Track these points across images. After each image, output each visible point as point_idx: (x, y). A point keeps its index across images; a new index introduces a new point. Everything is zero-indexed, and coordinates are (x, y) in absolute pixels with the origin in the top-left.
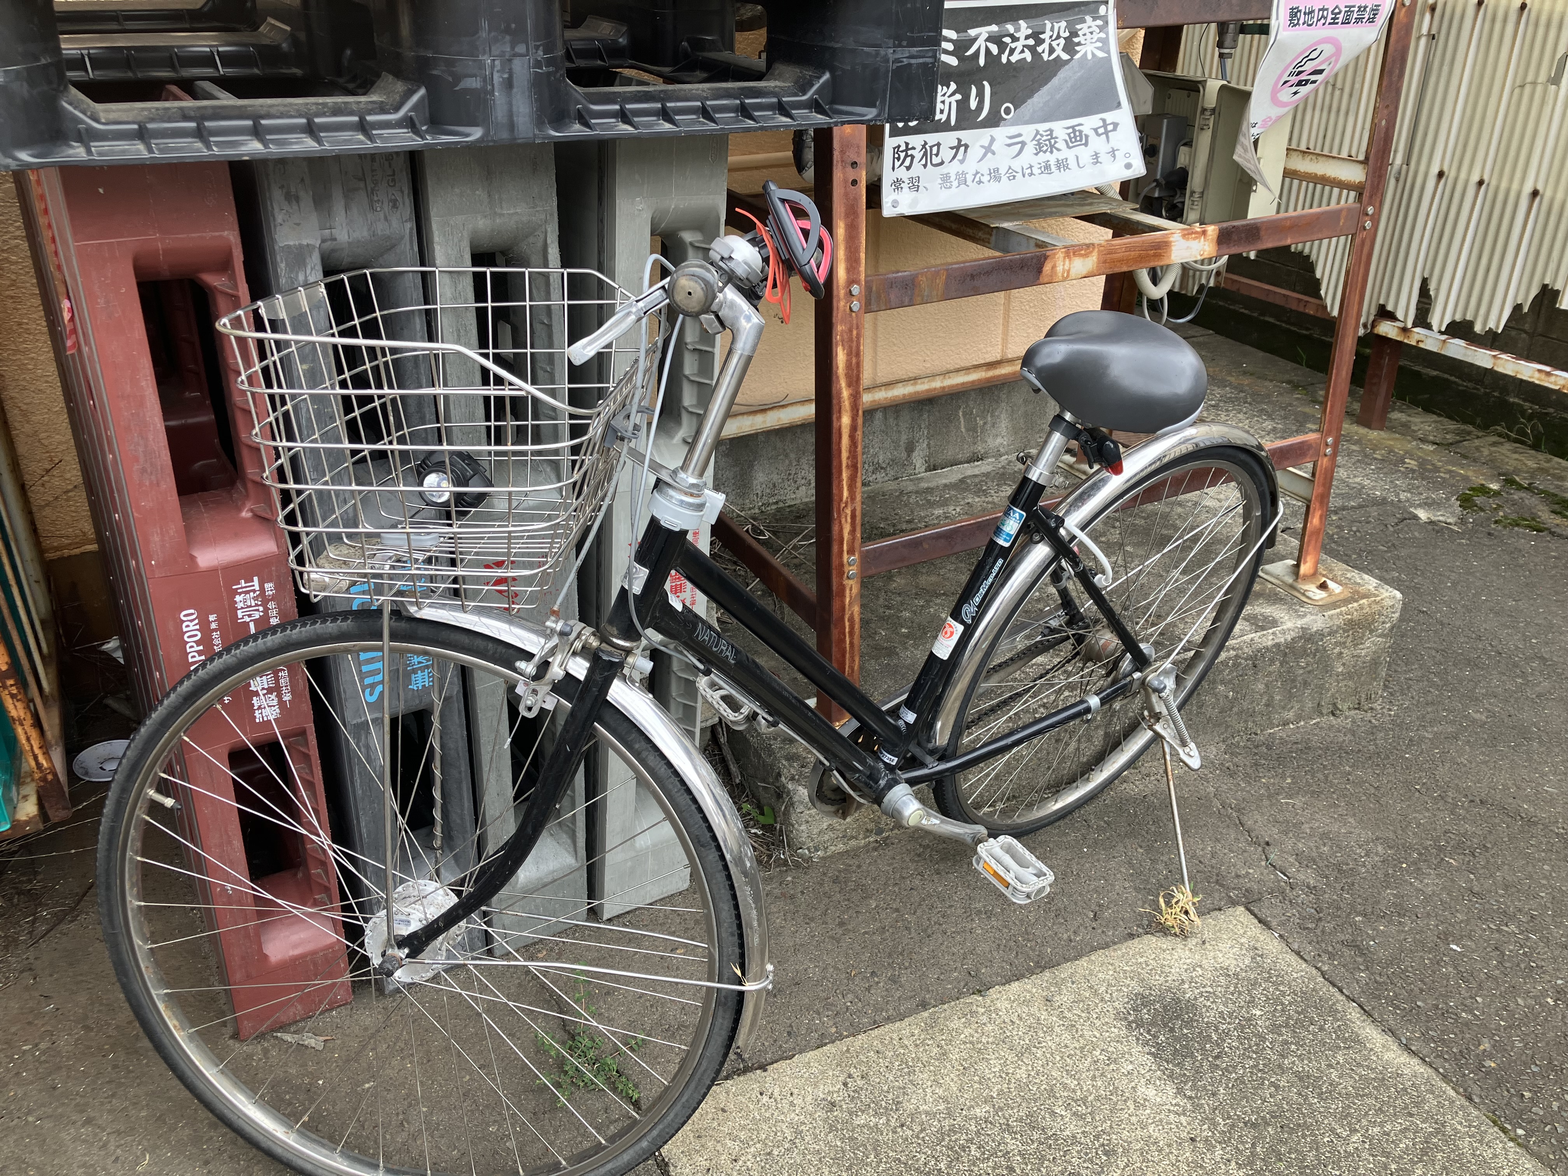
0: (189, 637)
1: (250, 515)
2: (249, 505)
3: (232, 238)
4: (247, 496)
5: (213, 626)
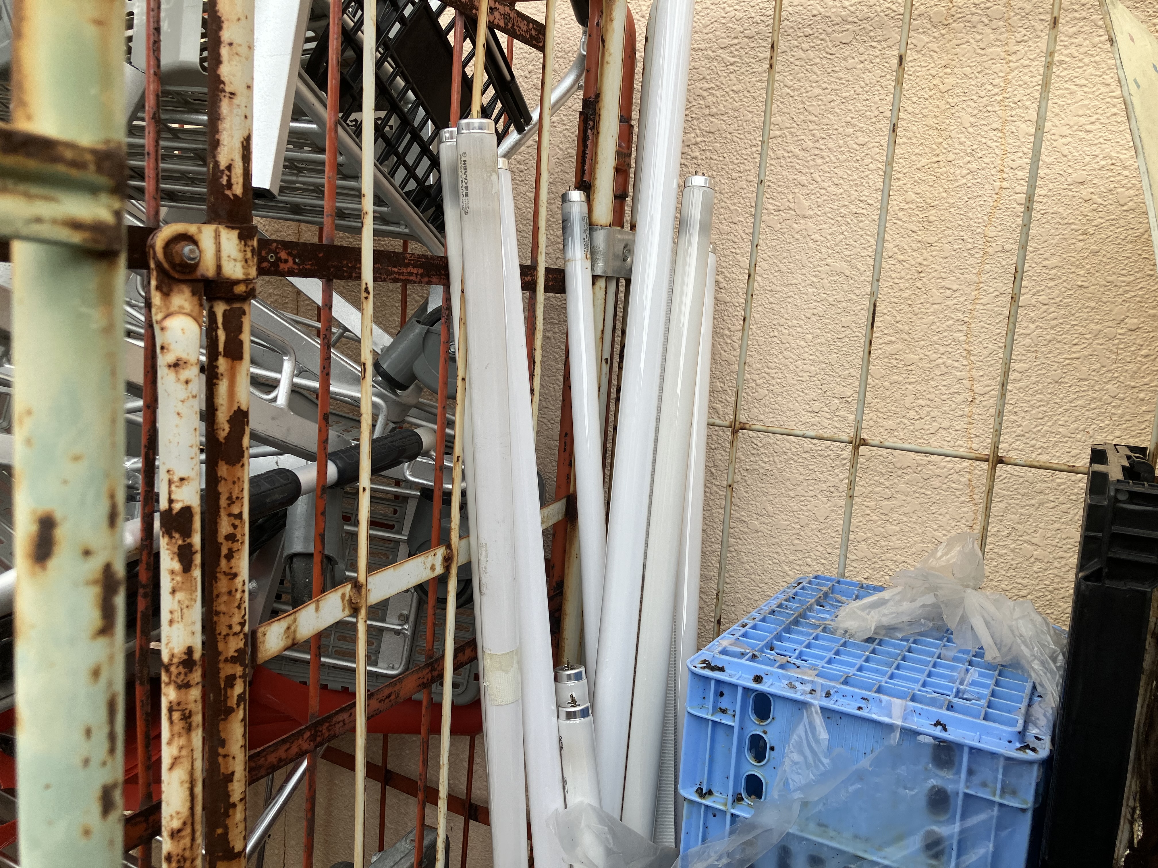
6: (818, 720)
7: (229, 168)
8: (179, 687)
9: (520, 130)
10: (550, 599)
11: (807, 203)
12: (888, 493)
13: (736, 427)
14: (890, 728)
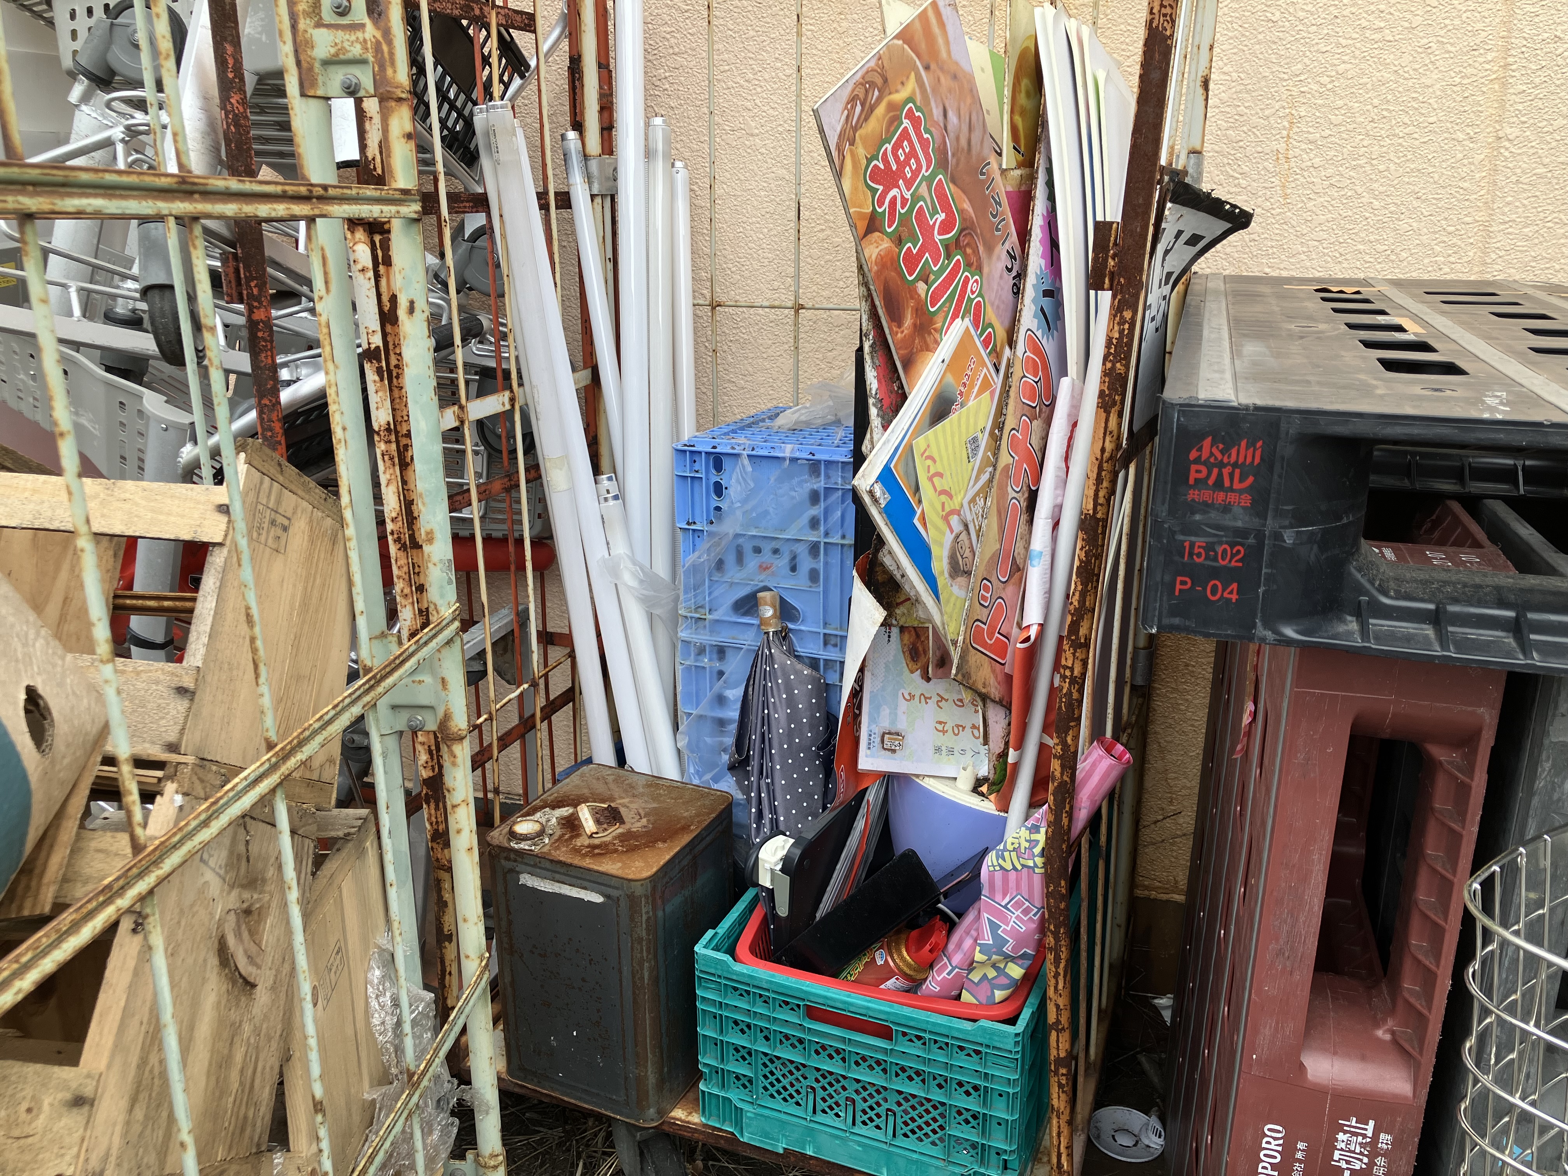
0: (1265, 1155)
1: (1388, 1037)
2: (1390, 1023)
3: (1487, 717)
4: (1392, 1012)
5: (1299, 1155)
6: (746, 461)
7: (374, 159)
8: (386, 442)
9: (522, 77)
10: (589, 446)
11: (753, 124)
12: (831, 346)
13: (714, 306)
14: (784, 459)
